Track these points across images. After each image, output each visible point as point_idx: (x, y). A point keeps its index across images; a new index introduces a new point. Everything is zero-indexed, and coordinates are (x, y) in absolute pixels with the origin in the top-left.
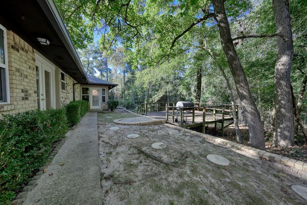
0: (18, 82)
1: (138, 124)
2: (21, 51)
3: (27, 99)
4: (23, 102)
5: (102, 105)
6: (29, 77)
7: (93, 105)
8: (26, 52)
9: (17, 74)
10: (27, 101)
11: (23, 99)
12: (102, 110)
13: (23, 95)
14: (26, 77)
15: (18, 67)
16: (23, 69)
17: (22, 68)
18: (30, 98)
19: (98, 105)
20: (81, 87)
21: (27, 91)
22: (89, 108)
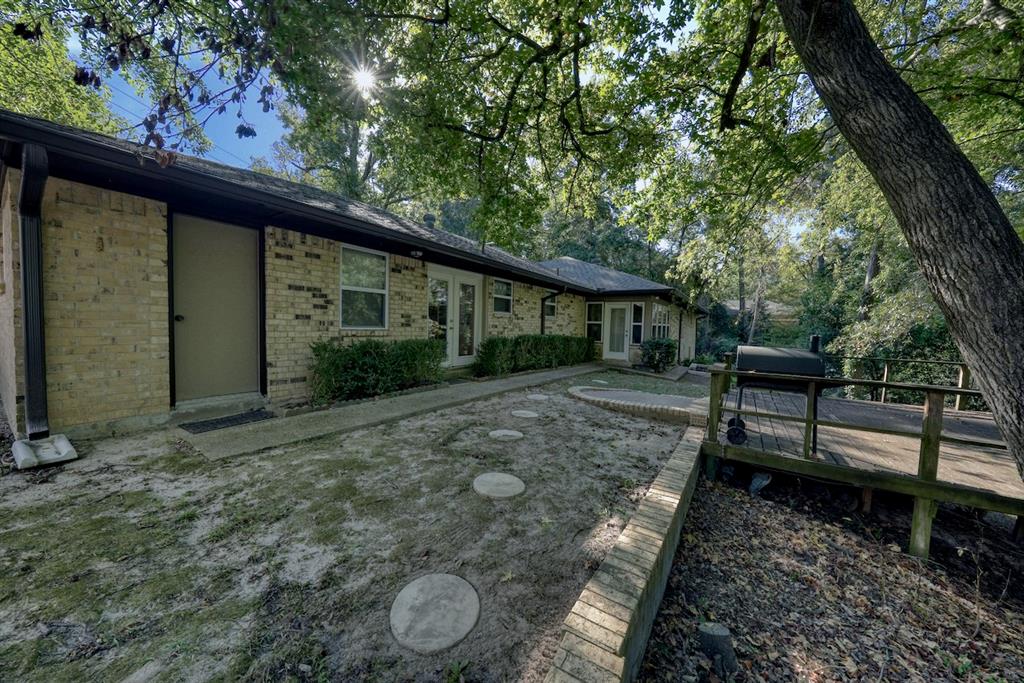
0: (396, 307)
1: (599, 402)
2: (403, 272)
3: (409, 325)
4: (402, 329)
5: (632, 351)
6: (414, 300)
7: (612, 349)
8: (413, 269)
9: (397, 297)
10: (408, 328)
11: (402, 325)
12: (630, 365)
13: (403, 320)
14: (410, 299)
15: (399, 290)
16: (406, 290)
17: (404, 290)
18: (413, 325)
19: (623, 351)
20: (588, 303)
21: (409, 316)
22: (601, 355)
